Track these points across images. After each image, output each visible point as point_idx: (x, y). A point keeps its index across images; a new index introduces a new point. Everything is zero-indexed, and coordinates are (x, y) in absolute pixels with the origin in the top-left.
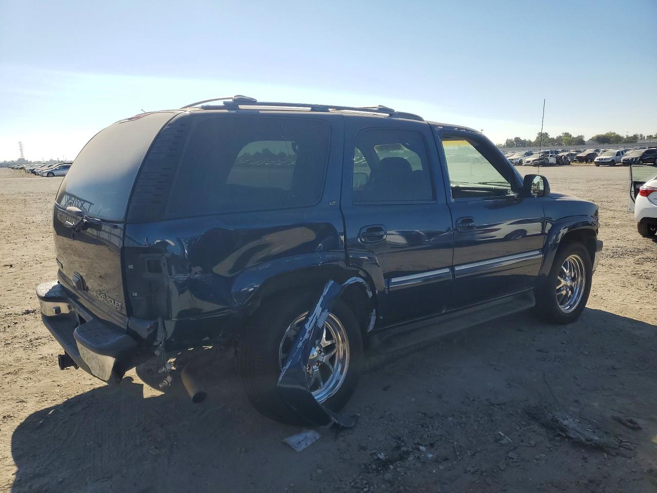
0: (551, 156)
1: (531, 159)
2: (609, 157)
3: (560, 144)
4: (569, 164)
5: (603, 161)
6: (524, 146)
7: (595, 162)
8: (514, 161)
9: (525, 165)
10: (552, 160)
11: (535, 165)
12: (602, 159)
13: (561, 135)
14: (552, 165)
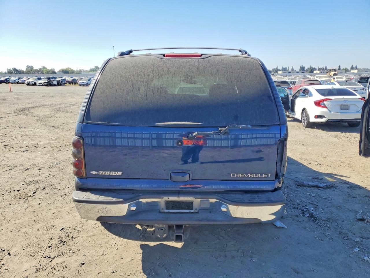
0: (54, 80)
1: (42, 81)
2: (85, 81)
3: (42, 73)
4: (64, 85)
5: (83, 83)
6: (20, 73)
7: (79, 84)
8: (31, 83)
9: (39, 85)
10: (55, 83)
11: (45, 86)
12: (82, 82)
13: (41, 68)
14: (55, 85)
